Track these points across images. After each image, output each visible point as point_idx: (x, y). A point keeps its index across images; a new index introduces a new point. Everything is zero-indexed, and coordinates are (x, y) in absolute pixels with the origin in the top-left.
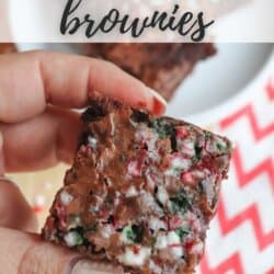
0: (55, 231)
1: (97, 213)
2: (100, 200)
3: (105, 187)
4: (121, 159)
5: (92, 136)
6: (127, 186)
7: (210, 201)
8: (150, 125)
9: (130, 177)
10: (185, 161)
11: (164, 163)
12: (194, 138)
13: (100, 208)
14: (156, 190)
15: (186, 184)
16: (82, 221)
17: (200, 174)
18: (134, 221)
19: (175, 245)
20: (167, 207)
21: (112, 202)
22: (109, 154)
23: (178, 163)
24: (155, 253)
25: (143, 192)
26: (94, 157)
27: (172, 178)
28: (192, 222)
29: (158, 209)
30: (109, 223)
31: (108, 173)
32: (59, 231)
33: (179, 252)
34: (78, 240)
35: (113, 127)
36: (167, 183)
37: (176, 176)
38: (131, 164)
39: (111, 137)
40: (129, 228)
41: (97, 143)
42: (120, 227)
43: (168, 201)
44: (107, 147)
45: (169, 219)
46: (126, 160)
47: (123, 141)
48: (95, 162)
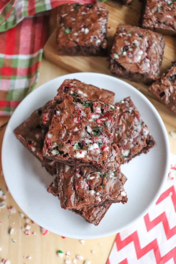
0: (47, 150)
1: (63, 139)
2: (63, 135)
3: (65, 129)
4: (70, 117)
5: (58, 110)
6: (74, 128)
7: (109, 130)
8: (82, 103)
9: (75, 124)
10: (97, 115)
11: (88, 117)
12: (100, 106)
14: (86, 128)
15: (98, 124)
16: (57, 144)
17: (104, 119)
19: (97, 149)
20: (92, 134)
21: (68, 135)
22: (66, 115)
23: (94, 117)
24: (89, 152)
25: (81, 129)
26: (59, 118)
27: (92, 122)
28: (103, 139)
29: (88, 135)
30: (68, 143)
31: (66, 124)
32: (49, 150)
33: (99, 152)
34: (57, 152)
35: (66, 106)
36: (91, 124)
37: (94, 122)
38: (75, 119)
39: (65, 109)
40: (77, 144)
41: (60, 113)
42: (73, 144)
43: (91, 132)
44: (64, 113)
45: (93, 139)
46: (72, 118)
47: (70, 110)
48: (60, 120)
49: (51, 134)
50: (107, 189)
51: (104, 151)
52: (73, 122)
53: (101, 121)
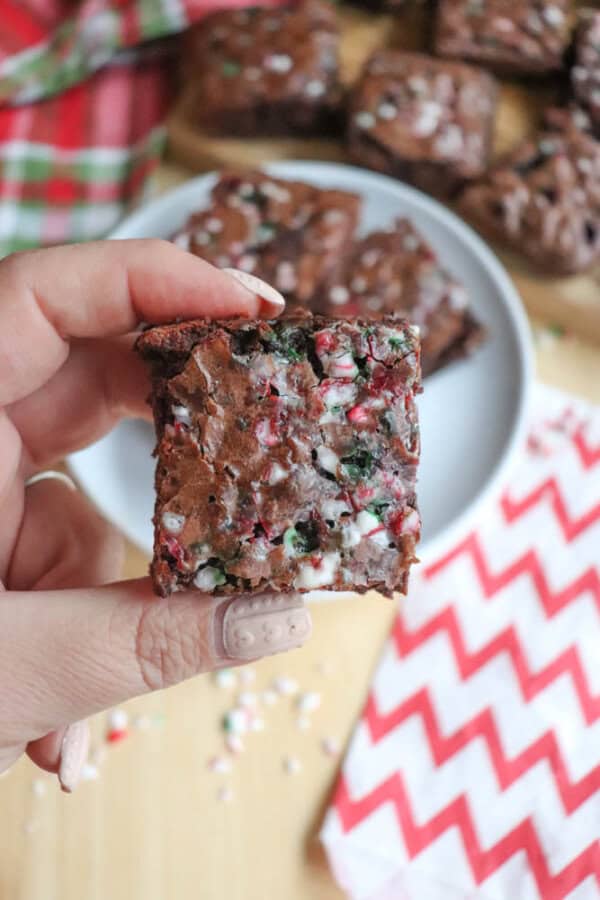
0: (174, 579)
1: (233, 527)
2: (230, 502)
3: (229, 479)
4: (238, 425)
5: (178, 404)
6: (265, 467)
7: (407, 442)
8: (268, 348)
9: (266, 450)
10: (345, 388)
11: (314, 406)
12: (348, 344)
13: (234, 518)
14: (314, 454)
15: (360, 428)
16: (214, 549)
17: (377, 403)
18: (296, 518)
19: (373, 532)
20: (341, 477)
21: (250, 501)
22: (217, 425)
23: (336, 397)
24: (348, 556)
25: (295, 467)
26: (194, 438)
27: (333, 425)
28: (388, 485)
29: (329, 484)
30: (257, 536)
31: (227, 457)
32: (182, 576)
33: (382, 539)
34: (217, 579)
35: (208, 377)
36: (329, 438)
37: (339, 420)
38: (259, 426)
39: (211, 395)
40: (292, 532)
41: (190, 414)
42: (278, 534)
43: (339, 466)
44: (209, 414)
45: (351, 493)
46: (249, 425)
47: (232, 395)
48: (199, 446)
49: (177, 512)
51: (406, 536)
52: (257, 441)
53: (366, 411)
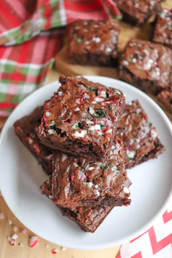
0: (43, 129)
1: (62, 118)
2: (63, 114)
3: (65, 108)
4: (72, 98)
5: (60, 91)
6: (75, 108)
9: (77, 105)
10: (101, 98)
11: (92, 99)
12: (105, 90)
13: (63, 116)
14: (89, 109)
15: (102, 106)
16: (55, 122)
17: (109, 102)
18: (79, 122)
19: (98, 130)
20: (94, 116)
21: (69, 114)
22: (67, 97)
23: (98, 99)
24: (89, 132)
27: (95, 104)
28: (106, 122)
29: (90, 116)
30: (67, 122)
31: (67, 104)
32: (46, 128)
33: (100, 133)
34: (54, 132)
35: (69, 87)
36: (94, 106)
37: (97, 104)
38: (77, 99)
39: (68, 90)
40: (77, 124)
41: (62, 94)
42: (73, 124)
43: (94, 114)
44: (66, 94)
45: (95, 120)
46: (75, 98)
47: (73, 92)
48: (61, 100)
49: (50, 112)
50: (108, 183)
51: (107, 133)
52: (75, 102)
53: (105, 104)
